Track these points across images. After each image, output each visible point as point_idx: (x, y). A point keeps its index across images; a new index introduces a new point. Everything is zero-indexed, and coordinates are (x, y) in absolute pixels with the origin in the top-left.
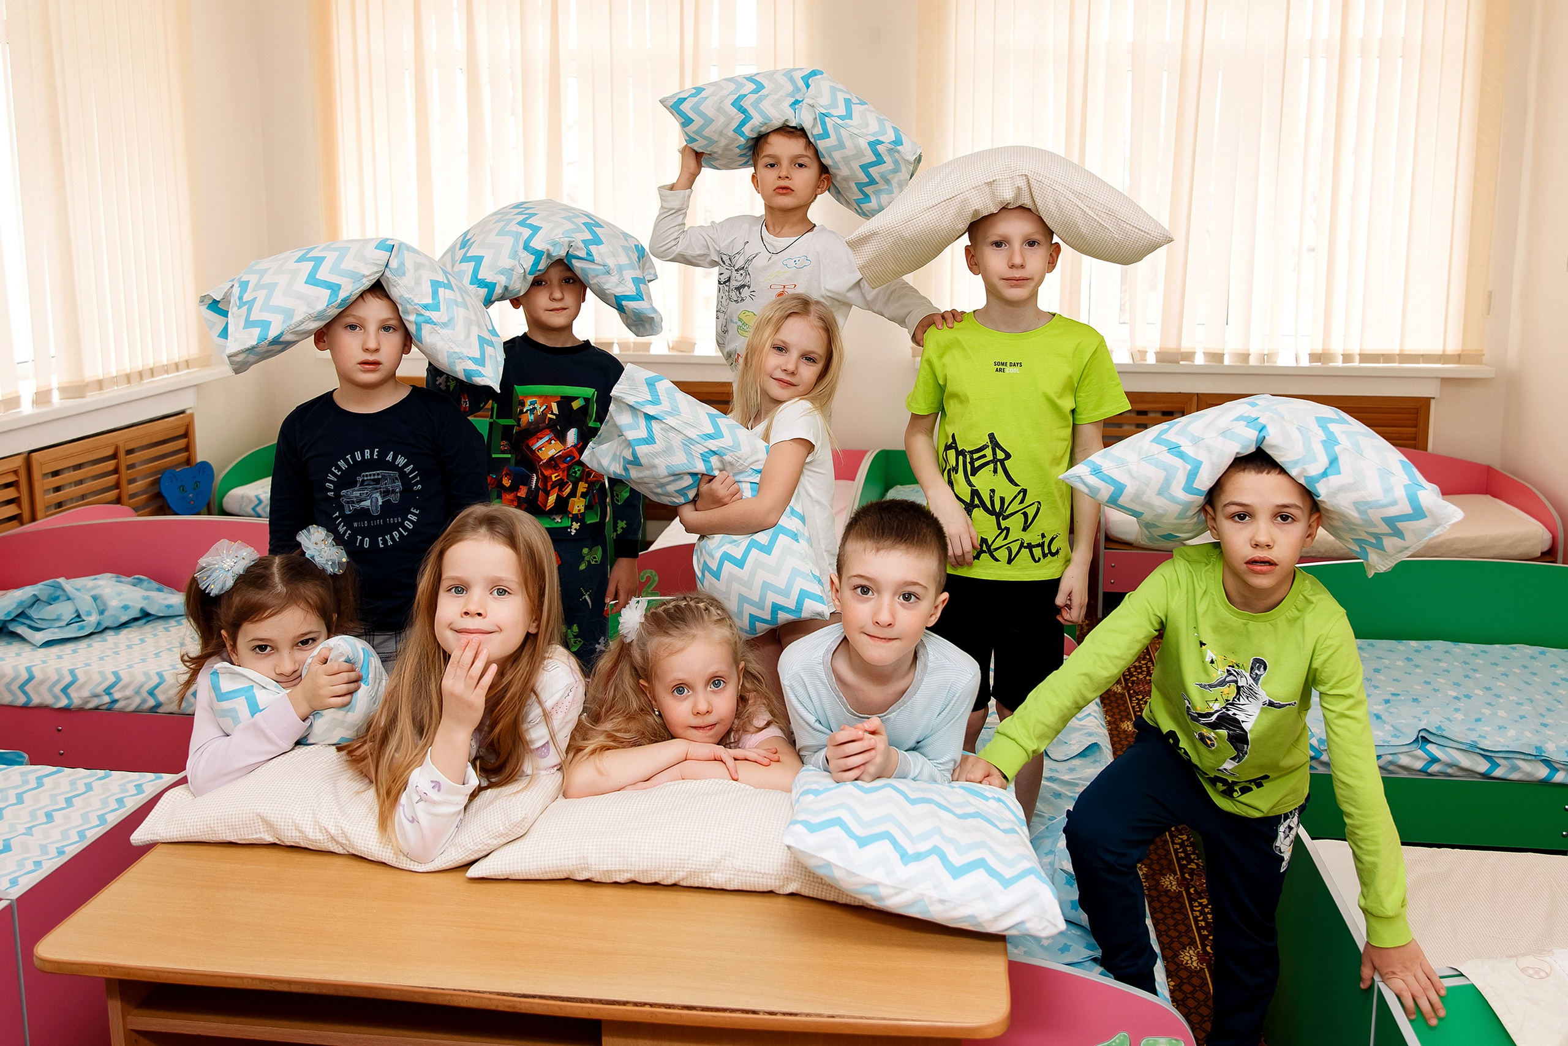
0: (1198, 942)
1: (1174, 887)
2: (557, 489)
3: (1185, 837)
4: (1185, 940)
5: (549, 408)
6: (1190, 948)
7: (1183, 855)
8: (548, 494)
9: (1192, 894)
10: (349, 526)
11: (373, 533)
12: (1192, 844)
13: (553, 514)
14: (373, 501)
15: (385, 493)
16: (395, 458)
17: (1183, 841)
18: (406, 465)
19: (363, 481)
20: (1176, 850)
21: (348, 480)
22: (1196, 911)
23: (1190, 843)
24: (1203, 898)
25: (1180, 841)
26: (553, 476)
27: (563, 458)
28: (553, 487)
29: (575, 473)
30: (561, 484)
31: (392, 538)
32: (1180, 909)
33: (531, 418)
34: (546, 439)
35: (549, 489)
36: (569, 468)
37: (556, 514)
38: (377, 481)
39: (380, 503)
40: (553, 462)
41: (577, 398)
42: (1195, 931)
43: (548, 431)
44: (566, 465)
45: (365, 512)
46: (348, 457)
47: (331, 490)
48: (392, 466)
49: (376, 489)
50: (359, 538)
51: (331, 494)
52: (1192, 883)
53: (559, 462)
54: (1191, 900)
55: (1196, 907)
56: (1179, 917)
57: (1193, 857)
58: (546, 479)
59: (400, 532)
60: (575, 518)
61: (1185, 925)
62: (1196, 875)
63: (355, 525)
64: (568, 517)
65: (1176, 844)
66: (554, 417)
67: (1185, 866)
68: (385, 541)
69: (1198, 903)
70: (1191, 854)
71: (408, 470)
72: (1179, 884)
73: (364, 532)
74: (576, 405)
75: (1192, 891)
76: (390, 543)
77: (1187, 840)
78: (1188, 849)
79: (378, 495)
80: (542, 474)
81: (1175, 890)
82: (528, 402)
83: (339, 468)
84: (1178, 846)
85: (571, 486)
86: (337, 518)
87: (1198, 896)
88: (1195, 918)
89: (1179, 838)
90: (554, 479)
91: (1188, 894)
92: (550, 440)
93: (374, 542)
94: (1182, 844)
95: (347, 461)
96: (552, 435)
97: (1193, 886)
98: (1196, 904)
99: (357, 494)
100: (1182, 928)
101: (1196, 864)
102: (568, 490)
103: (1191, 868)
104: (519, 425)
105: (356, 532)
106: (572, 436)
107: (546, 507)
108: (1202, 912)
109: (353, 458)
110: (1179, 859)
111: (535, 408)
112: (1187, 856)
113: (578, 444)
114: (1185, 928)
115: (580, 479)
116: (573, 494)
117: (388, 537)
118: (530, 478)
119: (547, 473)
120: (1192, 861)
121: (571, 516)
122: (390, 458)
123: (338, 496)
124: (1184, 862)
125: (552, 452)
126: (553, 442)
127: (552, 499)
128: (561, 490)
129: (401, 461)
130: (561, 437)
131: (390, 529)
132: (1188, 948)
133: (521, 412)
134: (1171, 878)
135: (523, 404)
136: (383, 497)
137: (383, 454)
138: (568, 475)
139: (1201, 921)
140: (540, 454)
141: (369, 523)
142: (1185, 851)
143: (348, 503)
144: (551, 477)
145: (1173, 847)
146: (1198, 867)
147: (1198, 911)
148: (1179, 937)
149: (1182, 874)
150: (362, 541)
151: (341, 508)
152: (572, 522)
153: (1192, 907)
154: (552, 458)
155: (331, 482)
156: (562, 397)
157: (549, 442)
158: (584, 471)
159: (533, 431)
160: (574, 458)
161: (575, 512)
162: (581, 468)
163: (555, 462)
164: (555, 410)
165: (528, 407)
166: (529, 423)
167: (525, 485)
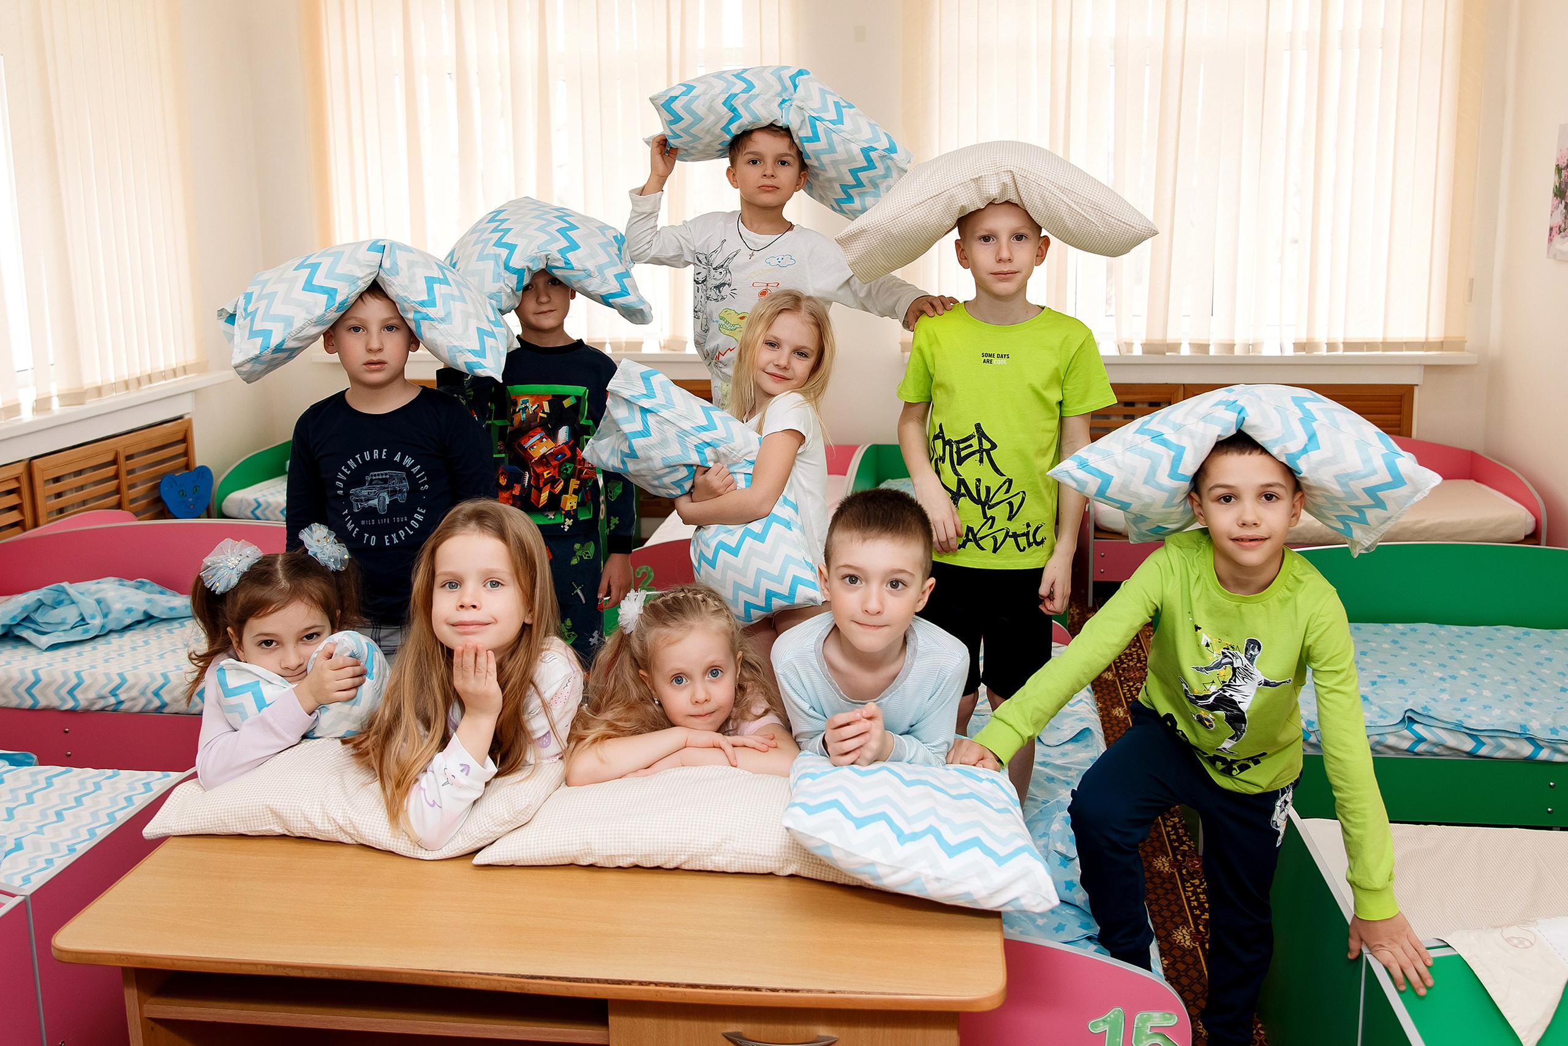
0: (1191, 922)
1: (1166, 869)
2: (549, 486)
3: (1176, 820)
4: (1177, 919)
5: (541, 407)
6: (1183, 927)
7: (1174, 837)
8: (540, 491)
9: (1185, 875)
10: (357, 524)
11: (380, 531)
12: (1184, 827)
13: (546, 511)
14: (380, 500)
15: (393, 493)
16: (402, 459)
17: (1175, 824)
18: (413, 466)
19: (372, 480)
20: (1168, 833)
21: (357, 479)
22: (1188, 891)
23: (1182, 825)
24: (1195, 879)
25: (1172, 823)
26: (545, 473)
27: (554, 455)
28: (545, 485)
29: (567, 470)
30: (553, 481)
31: (398, 537)
32: (1172, 891)
33: (524, 417)
34: (538, 437)
35: (541, 486)
36: (560, 465)
37: (549, 511)
38: (385, 481)
39: (387, 502)
40: (544, 460)
41: (569, 396)
42: (1188, 911)
43: (539, 429)
44: (557, 462)
45: (373, 511)
46: (358, 456)
47: (340, 489)
48: (399, 466)
49: (384, 488)
50: (366, 535)
51: (340, 492)
52: (1184, 864)
53: (550, 459)
54: (1183, 881)
55: (1188, 887)
56: (1172, 897)
57: (1184, 838)
58: (538, 476)
59: (405, 531)
60: (568, 515)
61: (1178, 905)
62: (1188, 856)
63: (363, 523)
64: (561, 514)
65: (1168, 826)
66: (545, 416)
67: (1177, 848)
68: (391, 540)
69: (1191, 883)
70: (1183, 835)
71: (415, 470)
72: (1171, 866)
73: (371, 531)
74: (567, 403)
75: (1184, 871)
76: (396, 541)
77: (1179, 823)
78: (1180, 831)
79: (385, 494)
80: (535, 472)
81: (1167, 872)
82: (520, 402)
83: (348, 467)
84: (1170, 829)
85: (563, 483)
86: (346, 515)
87: (1190, 877)
88: (1188, 898)
89: (1171, 821)
90: (546, 476)
91: (1181, 875)
92: (542, 438)
93: (380, 540)
94: (1174, 827)
95: (356, 461)
96: (543, 434)
97: (1185, 868)
98: (1189, 885)
99: (365, 493)
100: (1175, 908)
101: (1188, 845)
102: (560, 487)
103: (1182, 850)
104: (512, 425)
105: (363, 530)
106: (563, 434)
107: (539, 504)
108: (1194, 893)
109: (362, 457)
110: (1171, 841)
111: (527, 407)
112: (1179, 838)
113: (569, 442)
114: (1178, 908)
115: (572, 476)
116: (565, 490)
117: (394, 536)
118: (523, 476)
119: (538, 470)
120: (1184, 843)
121: (563, 512)
122: (397, 458)
123: (347, 495)
124: (1177, 844)
125: (543, 450)
126: (544, 440)
127: (545, 496)
128: (553, 487)
129: (408, 461)
130: (552, 435)
131: (395, 528)
132: (1180, 928)
133: (515, 412)
134: (1164, 860)
135: (514, 404)
136: (391, 496)
137: (391, 455)
138: (560, 472)
139: (1193, 901)
140: (531, 452)
141: (376, 522)
142: (1177, 834)
143: (357, 501)
144: (543, 475)
145: (1165, 829)
146: (1190, 848)
147: (1190, 891)
148: (1172, 917)
149: (1175, 855)
150: (369, 539)
151: (350, 506)
152: (565, 519)
153: (1184, 887)
154: (543, 456)
155: (341, 480)
156: (553, 396)
157: (541, 440)
158: (575, 468)
159: (526, 430)
160: (566, 455)
161: (568, 508)
162: (572, 465)
163: (546, 459)
164: (547, 409)
165: (520, 406)
166: (522, 422)
167: (518, 483)
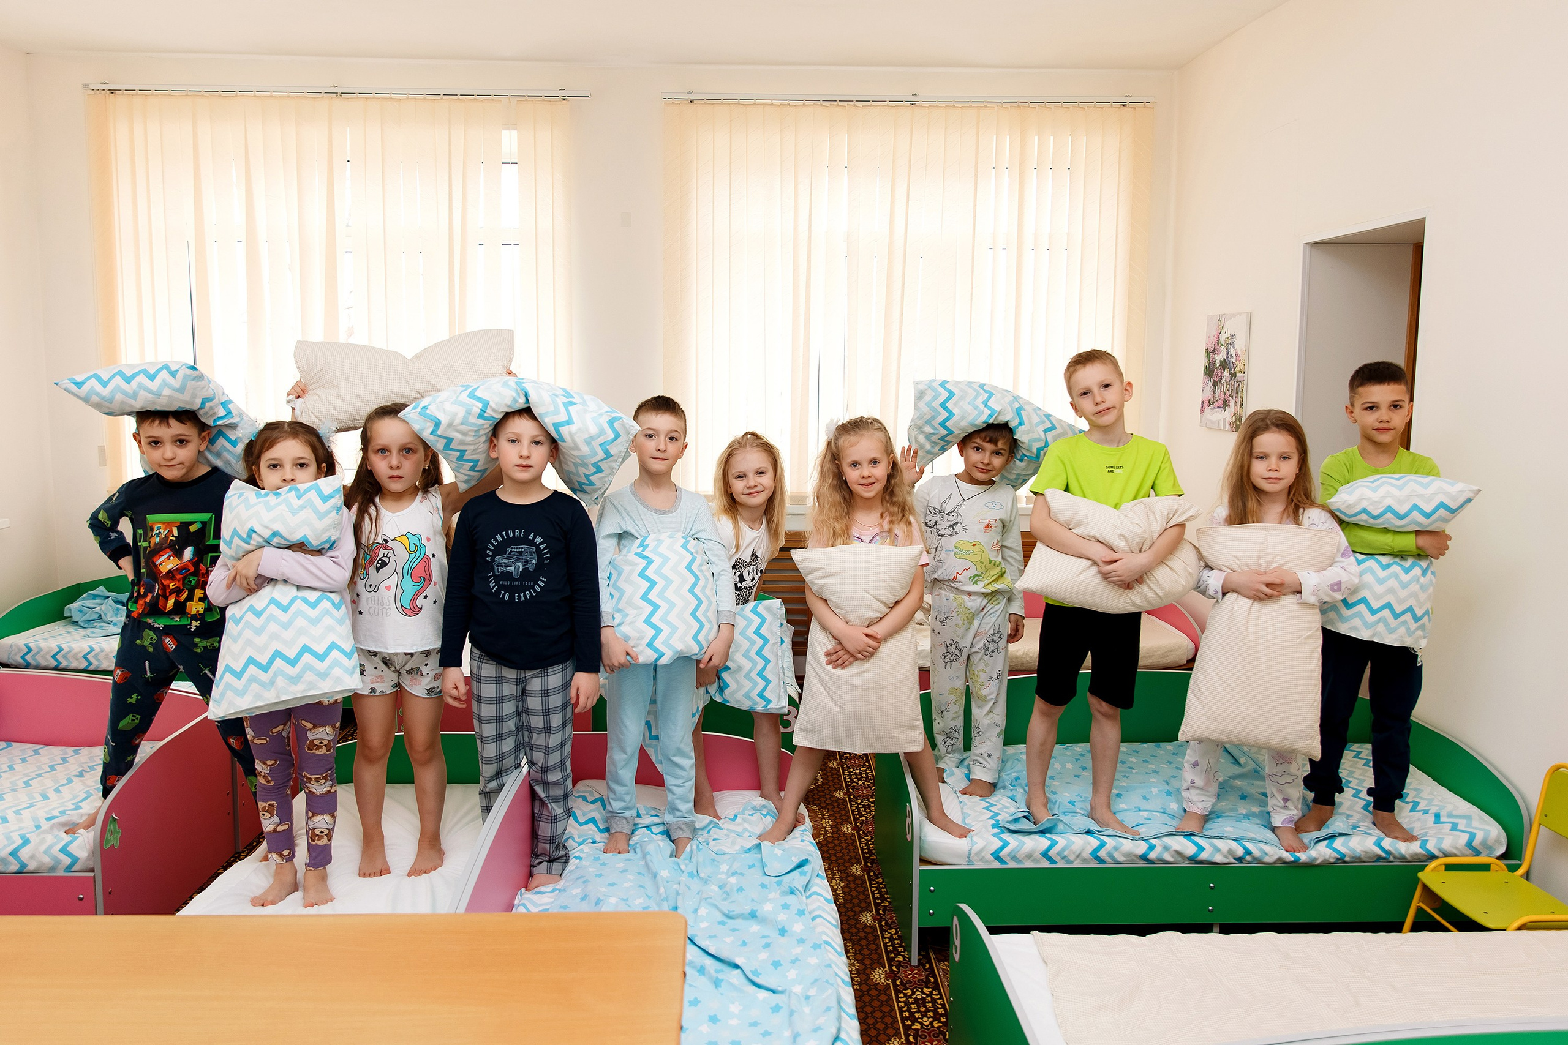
0: (902, 1033)
1: (882, 981)
2: (174, 595)
3: (893, 931)
4: (890, 1031)
5: (171, 532)
6: (895, 1039)
7: (891, 948)
8: (167, 599)
9: (898, 986)
10: (497, 583)
11: (512, 590)
12: (900, 937)
13: (171, 615)
14: (516, 568)
15: (526, 563)
16: (534, 538)
17: (892, 936)
18: (541, 544)
19: (511, 551)
20: (885, 945)
22: (901, 1002)
23: (898, 936)
24: (908, 989)
25: (889, 935)
26: (171, 585)
27: (179, 570)
28: (171, 594)
29: (191, 582)
30: (178, 591)
31: (525, 596)
32: (886, 1001)
33: (158, 540)
34: (167, 556)
35: (168, 595)
36: (184, 579)
37: (175, 615)
38: (520, 553)
39: (521, 570)
40: (170, 574)
41: (195, 522)
42: (900, 1022)
43: (168, 550)
44: (181, 576)
46: (504, 533)
47: (489, 556)
48: (532, 543)
49: (519, 559)
50: (503, 592)
51: (489, 559)
52: (898, 975)
53: (175, 573)
54: (897, 991)
55: (901, 998)
56: (886, 1009)
57: (900, 949)
58: (164, 588)
59: (530, 592)
60: (194, 618)
61: (891, 1017)
62: (902, 967)
63: (501, 583)
64: (188, 617)
65: (886, 938)
66: (174, 539)
67: (893, 959)
68: (519, 597)
69: (904, 994)
70: (899, 947)
71: (542, 547)
72: (887, 977)
73: (506, 589)
74: (193, 528)
75: (898, 982)
76: (523, 599)
77: (895, 934)
78: (896, 942)
79: (520, 564)
80: (162, 584)
81: (883, 983)
82: (155, 528)
83: (496, 540)
84: (887, 940)
85: (187, 592)
86: (491, 576)
87: (903, 988)
88: (900, 1009)
89: (889, 933)
90: (171, 587)
91: (895, 985)
92: (170, 556)
94: (891, 939)
95: (502, 536)
96: (171, 553)
97: (899, 978)
98: (902, 995)
99: (506, 561)
100: (888, 1020)
101: (903, 956)
102: (185, 596)
103: (898, 961)
104: (150, 547)
105: (500, 588)
106: (188, 553)
107: (165, 609)
108: (906, 1003)
109: (507, 534)
110: (887, 953)
111: (160, 532)
112: (895, 948)
113: (193, 559)
114: (891, 1020)
115: (196, 586)
116: (190, 598)
117: (522, 595)
118: (155, 586)
119: (165, 582)
120: (899, 954)
121: (189, 616)
122: (531, 537)
123: (493, 560)
124: (893, 955)
125: (170, 566)
126: (172, 558)
127: (171, 603)
128: (178, 596)
129: (538, 540)
130: (179, 554)
131: (524, 589)
132: (893, 1039)
133: (152, 536)
134: (880, 971)
135: (152, 530)
136: (523, 566)
137: (527, 534)
138: (184, 584)
139: (905, 1011)
140: (161, 568)
141: (511, 583)
142: (893, 945)
143: (498, 566)
144: (169, 586)
145: (883, 941)
146: (904, 959)
147: (903, 1002)
148: (886, 1028)
149: (890, 966)
150: (504, 595)
151: (493, 570)
152: (191, 621)
153: (897, 997)
154: (170, 571)
155: (490, 550)
156: (181, 523)
157: (169, 558)
158: (199, 580)
159: (158, 551)
160: (189, 570)
161: (194, 612)
162: (196, 578)
163: (172, 574)
164: (176, 533)
165: (155, 532)
166: (156, 544)
167: (151, 593)
